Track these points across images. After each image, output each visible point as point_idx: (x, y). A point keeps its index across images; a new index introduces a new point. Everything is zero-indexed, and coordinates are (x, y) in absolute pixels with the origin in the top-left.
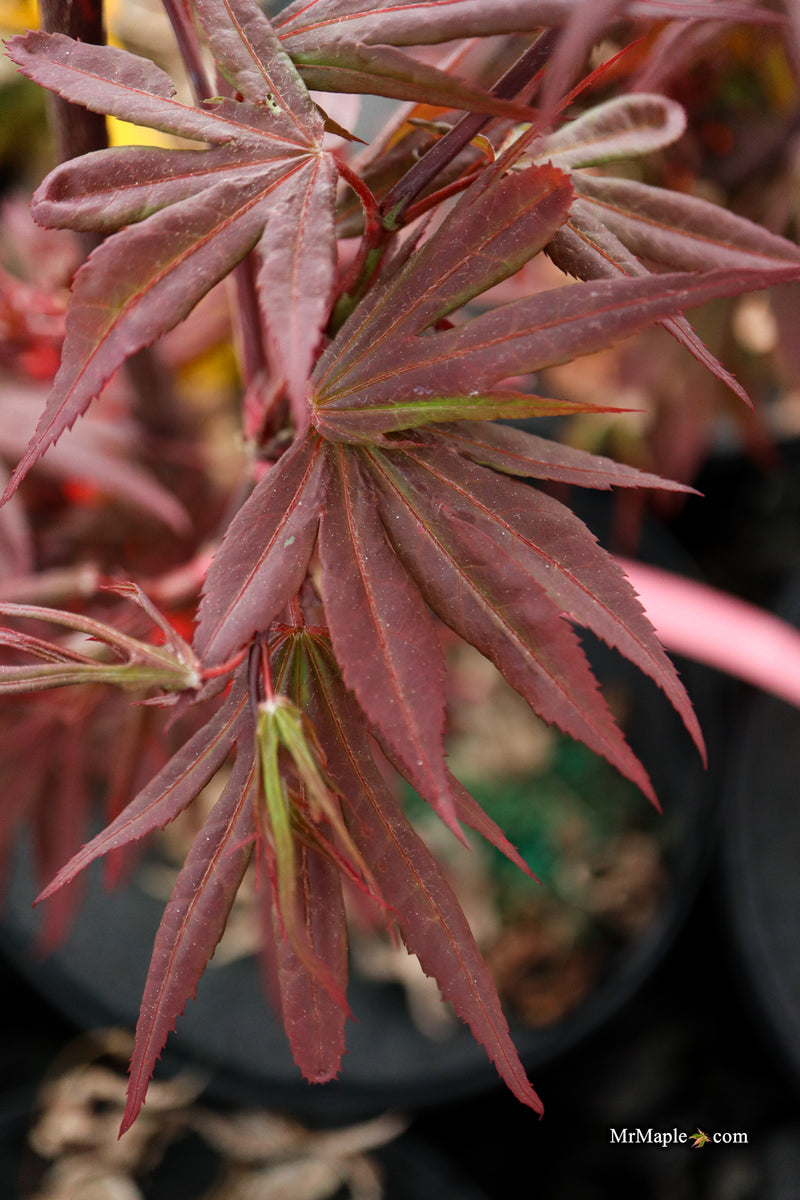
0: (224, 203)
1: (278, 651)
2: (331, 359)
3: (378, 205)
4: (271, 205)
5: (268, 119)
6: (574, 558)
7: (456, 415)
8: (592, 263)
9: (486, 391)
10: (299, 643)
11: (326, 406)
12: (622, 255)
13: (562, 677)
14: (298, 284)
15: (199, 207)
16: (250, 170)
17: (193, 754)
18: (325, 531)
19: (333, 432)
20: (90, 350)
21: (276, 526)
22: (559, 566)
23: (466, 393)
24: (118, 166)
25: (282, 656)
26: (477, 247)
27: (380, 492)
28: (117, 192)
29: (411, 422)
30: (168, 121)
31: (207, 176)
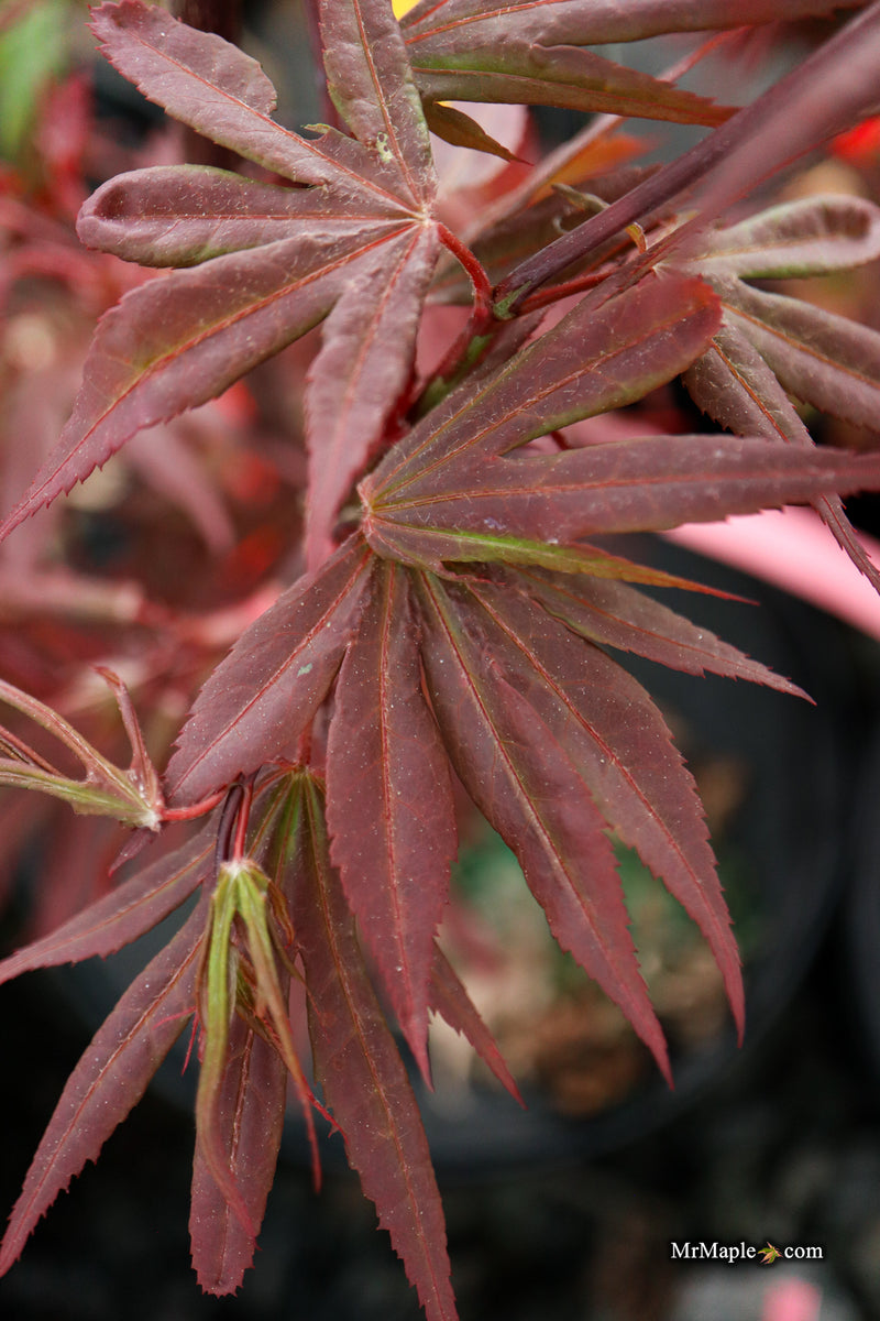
0: (296, 262)
1: (270, 789)
2: (400, 459)
3: (492, 287)
4: (351, 276)
5: (374, 164)
6: (638, 755)
7: (529, 559)
8: (737, 406)
9: (567, 543)
10: (297, 783)
11: (381, 514)
12: (775, 401)
13: (589, 900)
14: (356, 384)
15: (264, 262)
16: (338, 226)
17: (155, 880)
18: (350, 666)
19: (385, 547)
20: (105, 406)
21: (294, 647)
22: (618, 762)
23: (544, 539)
24: (186, 189)
25: (273, 795)
26: (593, 362)
27: (427, 628)
28: (178, 221)
29: (476, 555)
30: (254, 146)
31: (287, 222)
